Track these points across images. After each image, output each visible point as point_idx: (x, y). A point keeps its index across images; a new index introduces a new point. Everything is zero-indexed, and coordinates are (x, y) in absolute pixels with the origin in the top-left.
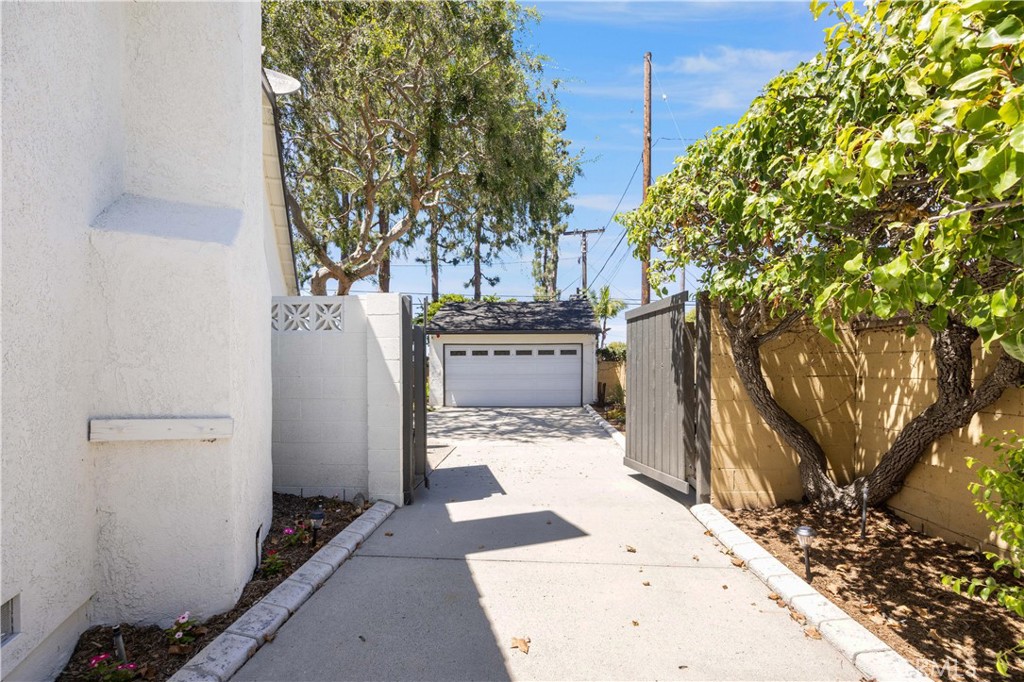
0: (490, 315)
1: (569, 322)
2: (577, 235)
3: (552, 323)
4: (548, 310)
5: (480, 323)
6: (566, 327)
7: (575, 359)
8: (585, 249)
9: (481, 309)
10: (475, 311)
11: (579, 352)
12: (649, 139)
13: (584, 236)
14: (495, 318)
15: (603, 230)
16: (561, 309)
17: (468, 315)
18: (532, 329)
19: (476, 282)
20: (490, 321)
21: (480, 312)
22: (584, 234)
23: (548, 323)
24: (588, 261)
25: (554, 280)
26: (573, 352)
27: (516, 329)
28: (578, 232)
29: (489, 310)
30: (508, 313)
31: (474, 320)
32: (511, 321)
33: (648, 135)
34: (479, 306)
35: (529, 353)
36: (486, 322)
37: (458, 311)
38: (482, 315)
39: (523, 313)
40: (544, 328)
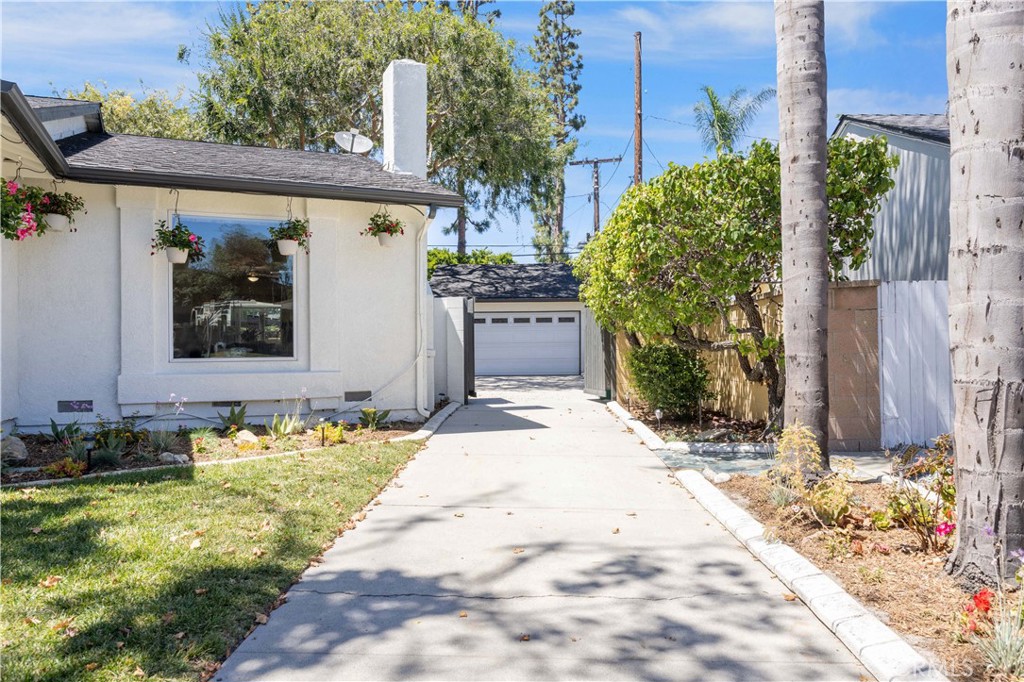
0: (486, 281)
1: (567, 289)
2: (587, 166)
3: (550, 290)
4: (546, 275)
5: (476, 290)
6: (563, 295)
7: (571, 327)
8: (597, 183)
9: (477, 274)
10: (470, 277)
11: (577, 320)
12: (640, 115)
13: (596, 166)
14: (492, 284)
15: (620, 159)
16: (560, 273)
17: (463, 280)
18: (530, 296)
19: (459, 227)
20: (486, 288)
21: (476, 276)
22: (596, 163)
23: (546, 290)
24: (600, 199)
25: (560, 218)
26: (571, 320)
27: (513, 296)
28: (587, 162)
29: (484, 276)
30: (505, 278)
31: (470, 288)
32: (508, 288)
33: (639, 112)
34: (474, 270)
35: (527, 320)
36: (483, 289)
37: (453, 276)
38: (478, 280)
39: (522, 279)
40: (541, 296)
